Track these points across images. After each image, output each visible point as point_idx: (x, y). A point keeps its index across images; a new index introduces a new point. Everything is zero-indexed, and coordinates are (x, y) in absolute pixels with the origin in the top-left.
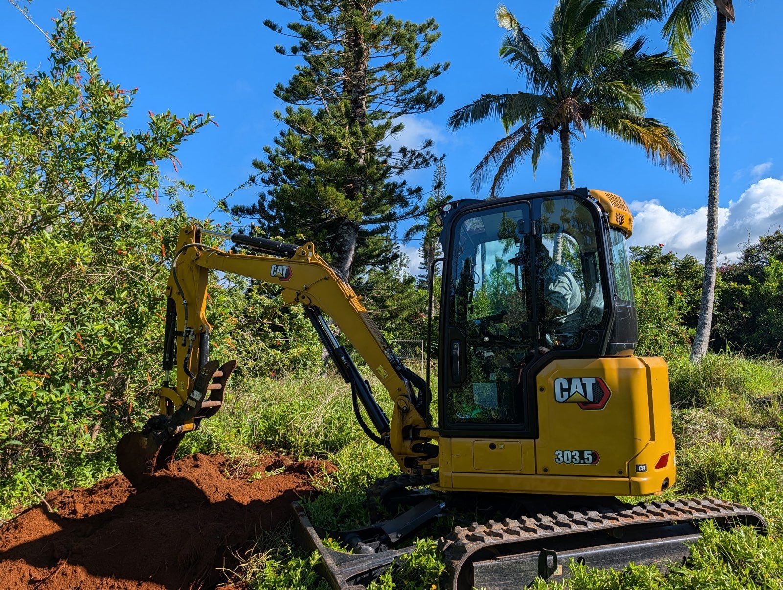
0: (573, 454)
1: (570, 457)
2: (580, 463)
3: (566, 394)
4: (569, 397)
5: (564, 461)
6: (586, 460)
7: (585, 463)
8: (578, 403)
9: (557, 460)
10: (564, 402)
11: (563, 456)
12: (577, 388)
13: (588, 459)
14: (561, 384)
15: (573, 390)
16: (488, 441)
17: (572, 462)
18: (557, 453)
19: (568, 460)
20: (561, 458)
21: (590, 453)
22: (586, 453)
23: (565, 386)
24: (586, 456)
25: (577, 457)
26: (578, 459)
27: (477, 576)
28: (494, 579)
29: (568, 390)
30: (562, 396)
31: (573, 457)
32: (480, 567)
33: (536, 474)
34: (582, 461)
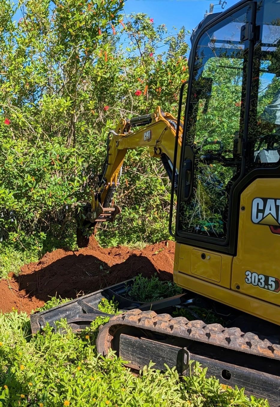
0: (260, 277)
1: (257, 280)
2: (264, 288)
3: (260, 215)
4: (263, 218)
5: (251, 283)
6: (270, 287)
7: (268, 289)
8: (269, 225)
9: (247, 280)
10: (258, 223)
11: (251, 278)
12: (270, 210)
13: (271, 285)
14: (258, 204)
15: (267, 212)
16: (201, 251)
17: (258, 285)
18: (247, 274)
19: (255, 282)
20: (250, 279)
21: (274, 280)
22: (270, 279)
23: (261, 207)
24: (270, 283)
25: (262, 281)
26: (263, 283)
27: (122, 344)
28: (135, 352)
29: (263, 211)
30: (257, 217)
31: (259, 280)
32: (125, 339)
33: (231, 289)
34: (266, 287)
